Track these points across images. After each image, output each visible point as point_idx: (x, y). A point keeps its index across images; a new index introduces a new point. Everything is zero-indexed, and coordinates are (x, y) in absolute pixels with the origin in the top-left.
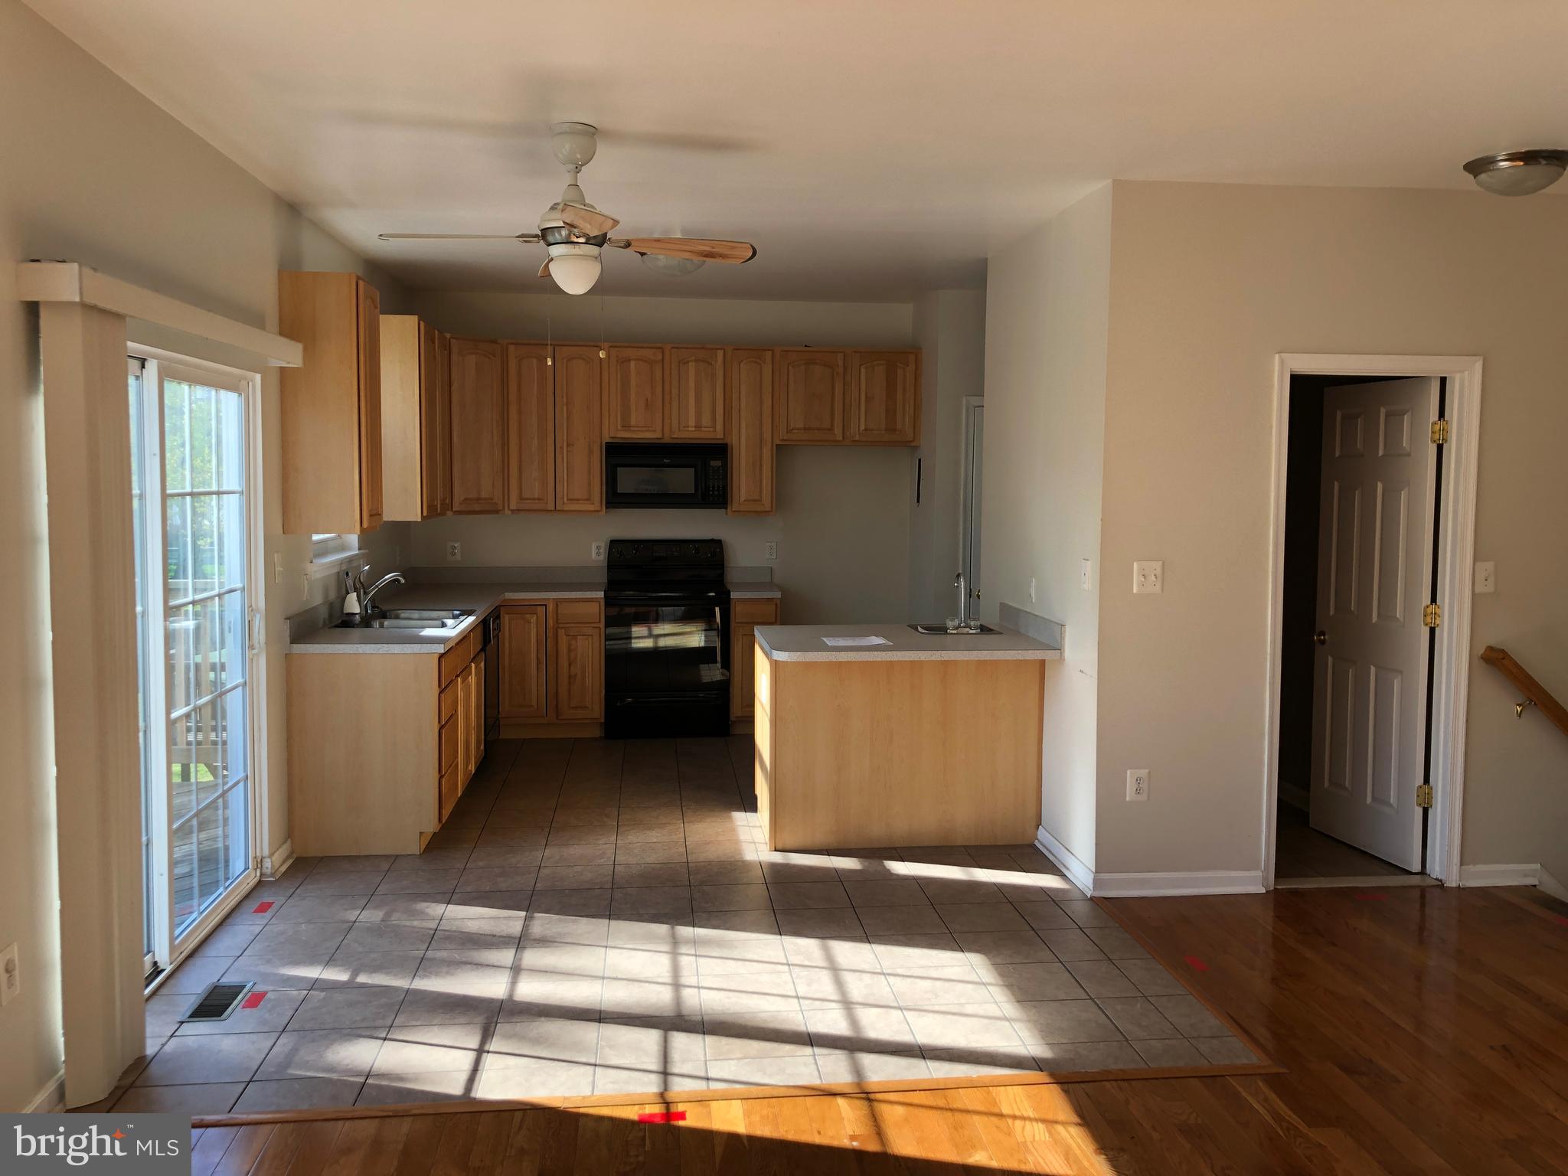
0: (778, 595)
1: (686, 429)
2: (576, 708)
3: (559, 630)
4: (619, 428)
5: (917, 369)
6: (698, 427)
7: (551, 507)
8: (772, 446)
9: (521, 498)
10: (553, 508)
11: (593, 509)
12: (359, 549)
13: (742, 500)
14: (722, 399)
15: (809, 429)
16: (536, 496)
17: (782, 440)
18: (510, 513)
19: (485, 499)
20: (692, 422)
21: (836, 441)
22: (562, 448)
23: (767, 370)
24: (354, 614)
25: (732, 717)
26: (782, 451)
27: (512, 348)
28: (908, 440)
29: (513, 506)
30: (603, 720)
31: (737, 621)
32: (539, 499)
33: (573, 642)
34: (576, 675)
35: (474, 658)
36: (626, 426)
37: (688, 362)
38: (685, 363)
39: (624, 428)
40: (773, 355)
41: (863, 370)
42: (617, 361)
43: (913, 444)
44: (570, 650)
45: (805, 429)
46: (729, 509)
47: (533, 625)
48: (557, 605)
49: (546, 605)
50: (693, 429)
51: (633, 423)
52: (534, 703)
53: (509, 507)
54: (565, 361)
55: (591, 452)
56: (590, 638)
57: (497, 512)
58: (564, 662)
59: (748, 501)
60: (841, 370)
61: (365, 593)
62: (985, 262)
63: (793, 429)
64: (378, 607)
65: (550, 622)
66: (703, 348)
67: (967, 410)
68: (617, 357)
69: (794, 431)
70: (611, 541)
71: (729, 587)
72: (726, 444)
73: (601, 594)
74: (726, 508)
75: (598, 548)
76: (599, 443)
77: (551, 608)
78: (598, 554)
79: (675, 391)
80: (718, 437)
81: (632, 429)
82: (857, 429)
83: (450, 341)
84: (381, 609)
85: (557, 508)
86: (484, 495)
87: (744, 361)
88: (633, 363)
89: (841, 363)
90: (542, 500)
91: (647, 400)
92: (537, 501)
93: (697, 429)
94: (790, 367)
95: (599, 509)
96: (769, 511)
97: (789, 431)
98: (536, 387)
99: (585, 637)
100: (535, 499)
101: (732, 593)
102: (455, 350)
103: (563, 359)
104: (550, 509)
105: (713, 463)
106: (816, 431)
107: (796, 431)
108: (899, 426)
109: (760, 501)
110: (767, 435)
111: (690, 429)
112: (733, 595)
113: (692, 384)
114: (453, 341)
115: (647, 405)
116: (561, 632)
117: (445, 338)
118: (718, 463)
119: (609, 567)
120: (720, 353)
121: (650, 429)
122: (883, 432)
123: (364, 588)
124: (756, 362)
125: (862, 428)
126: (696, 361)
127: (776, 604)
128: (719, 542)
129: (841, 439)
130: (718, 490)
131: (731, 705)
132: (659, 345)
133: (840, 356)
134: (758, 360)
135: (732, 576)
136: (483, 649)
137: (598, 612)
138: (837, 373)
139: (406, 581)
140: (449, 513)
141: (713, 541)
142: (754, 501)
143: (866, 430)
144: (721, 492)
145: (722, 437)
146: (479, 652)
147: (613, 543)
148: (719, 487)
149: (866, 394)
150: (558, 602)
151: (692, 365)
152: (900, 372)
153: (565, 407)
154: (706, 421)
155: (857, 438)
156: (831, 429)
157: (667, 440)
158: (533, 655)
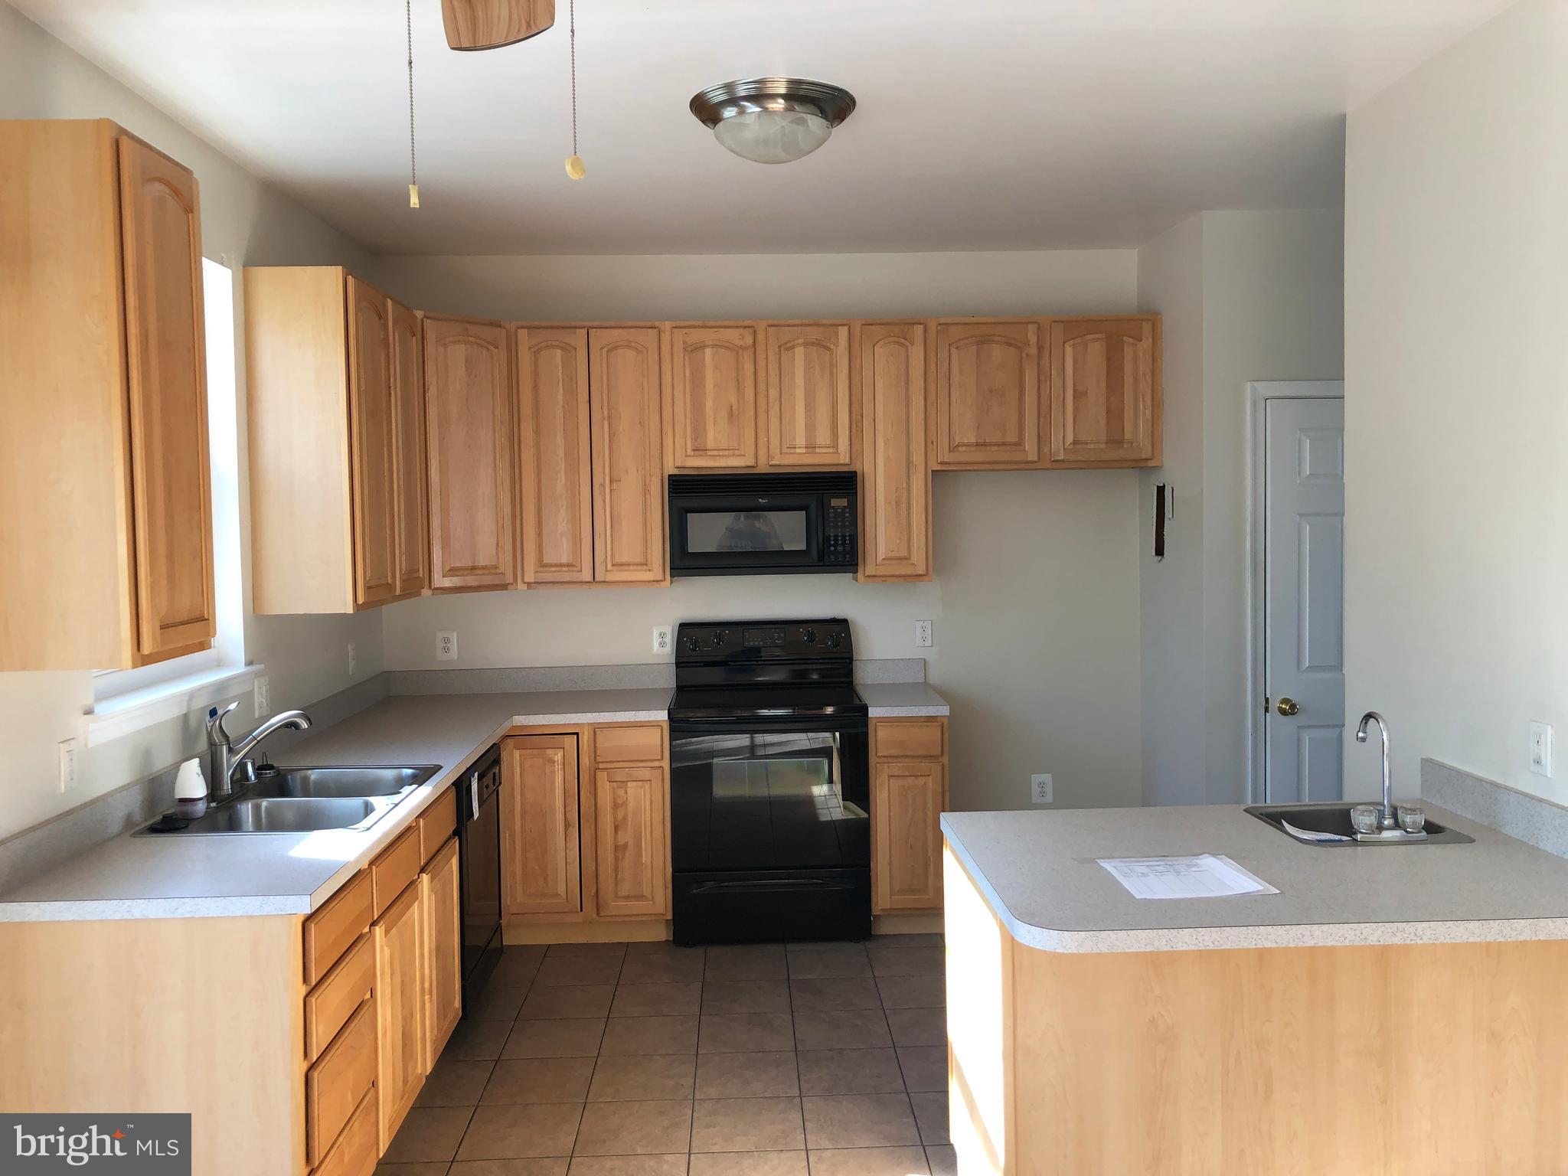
0: (944, 711)
1: (792, 451)
2: (627, 898)
3: (599, 774)
4: (690, 452)
5: (1154, 344)
6: (811, 447)
7: (587, 575)
8: (926, 473)
9: (542, 565)
10: (589, 578)
11: (652, 579)
12: (249, 663)
13: (880, 557)
14: (847, 403)
15: (984, 444)
16: (564, 561)
17: (940, 463)
18: (525, 587)
19: (484, 568)
20: (801, 441)
21: (1027, 462)
22: (603, 485)
23: (917, 352)
24: (193, 801)
25: (876, 909)
26: (941, 478)
27: (523, 334)
28: (1144, 457)
29: (530, 577)
30: (670, 917)
31: (879, 754)
32: (568, 565)
33: (621, 792)
34: (625, 845)
35: (427, 864)
36: (700, 450)
37: (793, 347)
38: (788, 349)
39: (697, 453)
40: (925, 331)
41: (1069, 350)
42: (684, 349)
43: (1151, 464)
44: (616, 806)
45: (977, 445)
46: (860, 574)
47: (558, 767)
48: (595, 732)
49: (577, 734)
50: (803, 451)
51: (710, 444)
52: (562, 890)
53: (523, 577)
54: (605, 351)
55: (646, 490)
56: (647, 785)
57: (504, 587)
58: (607, 822)
59: (890, 559)
60: (1034, 351)
61: (230, 750)
62: (1343, 119)
63: (958, 446)
64: (271, 767)
65: (585, 761)
66: (818, 325)
67: (1254, 403)
68: (684, 343)
69: (960, 449)
70: (680, 624)
71: (867, 697)
72: (856, 472)
73: (662, 716)
74: (856, 572)
75: (662, 635)
76: (659, 475)
77: (585, 738)
78: (662, 645)
79: (773, 393)
80: (842, 462)
81: (709, 453)
82: (1061, 443)
83: (422, 321)
84: (278, 771)
85: (597, 579)
86: (482, 561)
87: (881, 343)
88: (708, 352)
89: (1032, 339)
90: (574, 566)
91: (731, 407)
92: (566, 569)
93: (810, 450)
94: (953, 350)
95: (660, 578)
96: (921, 575)
97: (953, 449)
98: (561, 391)
99: (640, 783)
100: (561, 565)
101: (869, 708)
102: (431, 336)
103: (602, 349)
104: (584, 580)
105: (835, 502)
106: (995, 448)
107: (964, 448)
108: (1128, 436)
109: (908, 559)
110: (918, 458)
111: (798, 451)
112: (873, 712)
113: (800, 381)
114: (428, 323)
115: (731, 414)
116: (602, 777)
117: (414, 317)
118: (844, 502)
119: (679, 664)
120: (843, 332)
121: (737, 452)
122: (1103, 446)
123: (229, 744)
124: (900, 344)
125: (1070, 439)
126: (806, 344)
127: (942, 726)
128: (844, 623)
129: (1035, 458)
130: (844, 543)
131: (873, 889)
132: (746, 323)
133: (1032, 328)
134: (902, 340)
135: (866, 676)
136: (457, 833)
137: (659, 743)
138: (1027, 355)
139: (310, 723)
140: (426, 592)
141: (834, 621)
142: (901, 559)
143: (1075, 443)
144: (848, 548)
145: (847, 461)
146: (449, 839)
147: (684, 628)
148: (844, 537)
149: (1075, 385)
150: (596, 728)
151: (799, 352)
152: (1128, 352)
153: (606, 423)
154: (823, 437)
155: (1061, 457)
156: (1019, 444)
157: (762, 468)
158: (559, 817)
